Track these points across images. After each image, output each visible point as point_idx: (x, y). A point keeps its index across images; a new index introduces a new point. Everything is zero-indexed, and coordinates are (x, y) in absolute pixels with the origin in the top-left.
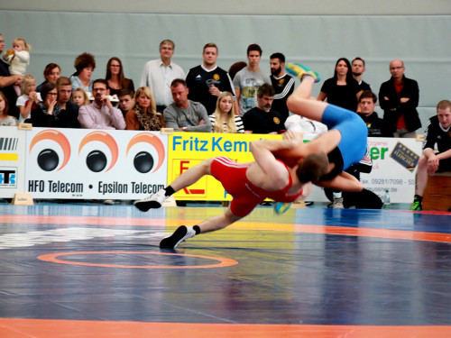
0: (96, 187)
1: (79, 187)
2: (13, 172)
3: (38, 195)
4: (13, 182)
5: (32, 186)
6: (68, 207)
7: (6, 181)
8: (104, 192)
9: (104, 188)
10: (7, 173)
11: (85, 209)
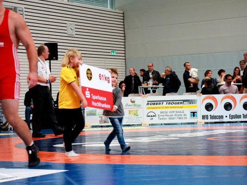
0: (228, 116)
1: (222, 117)
2: (196, 112)
3: (206, 121)
4: (196, 116)
5: (204, 117)
6: (218, 124)
7: (194, 116)
8: (232, 118)
9: (232, 117)
10: (194, 113)
11: (224, 124)
